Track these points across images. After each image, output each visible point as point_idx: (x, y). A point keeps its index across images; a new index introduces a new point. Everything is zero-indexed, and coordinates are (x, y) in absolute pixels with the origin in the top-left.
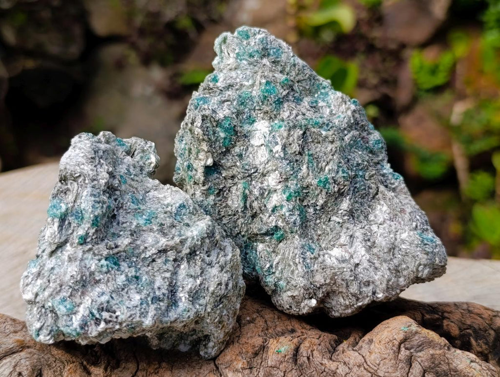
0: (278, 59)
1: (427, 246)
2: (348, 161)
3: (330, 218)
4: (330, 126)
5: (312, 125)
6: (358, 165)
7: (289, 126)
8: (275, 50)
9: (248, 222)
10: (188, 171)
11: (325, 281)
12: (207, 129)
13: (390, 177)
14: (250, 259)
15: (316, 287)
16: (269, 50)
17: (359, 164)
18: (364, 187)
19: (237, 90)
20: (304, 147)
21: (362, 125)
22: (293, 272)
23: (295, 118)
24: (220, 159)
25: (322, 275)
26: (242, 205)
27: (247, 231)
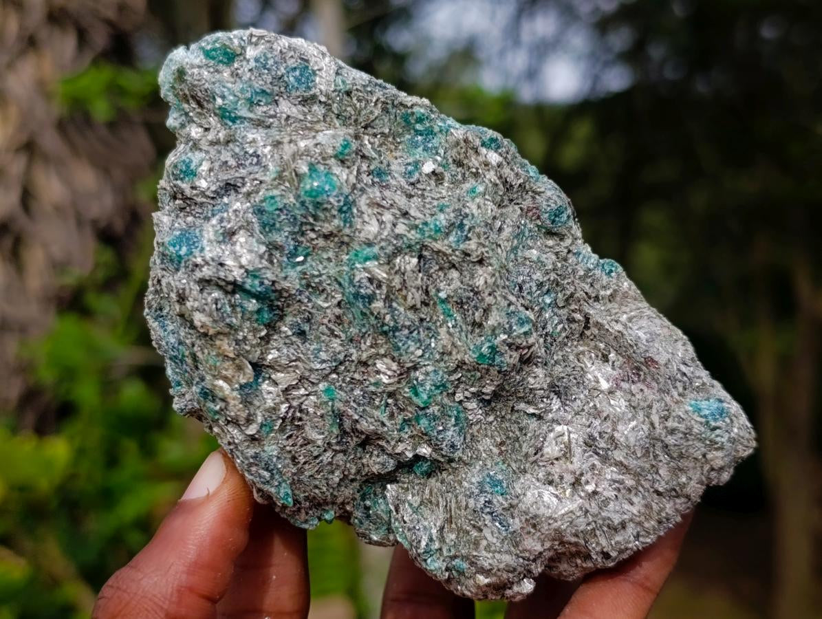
0: (311, 93)
1: (718, 432)
2: (521, 288)
3: (513, 407)
4: (467, 228)
5: (430, 237)
6: (540, 285)
7: (385, 253)
8: (297, 73)
9: (355, 456)
10: (206, 402)
11: (543, 545)
12: (216, 304)
13: (598, 272)
14: (377, 515)
15: (528, 560)
16: (286, 79)
17: (542, 283)
18: (561, 326)
19: (248, 194)
20: (427, 287)
21: (520, 185)
22: (476, 544)
23: (393, 231)
24: (262, 353)
25: (535, 537)
26: (336, 431)
27: (358, 472)
